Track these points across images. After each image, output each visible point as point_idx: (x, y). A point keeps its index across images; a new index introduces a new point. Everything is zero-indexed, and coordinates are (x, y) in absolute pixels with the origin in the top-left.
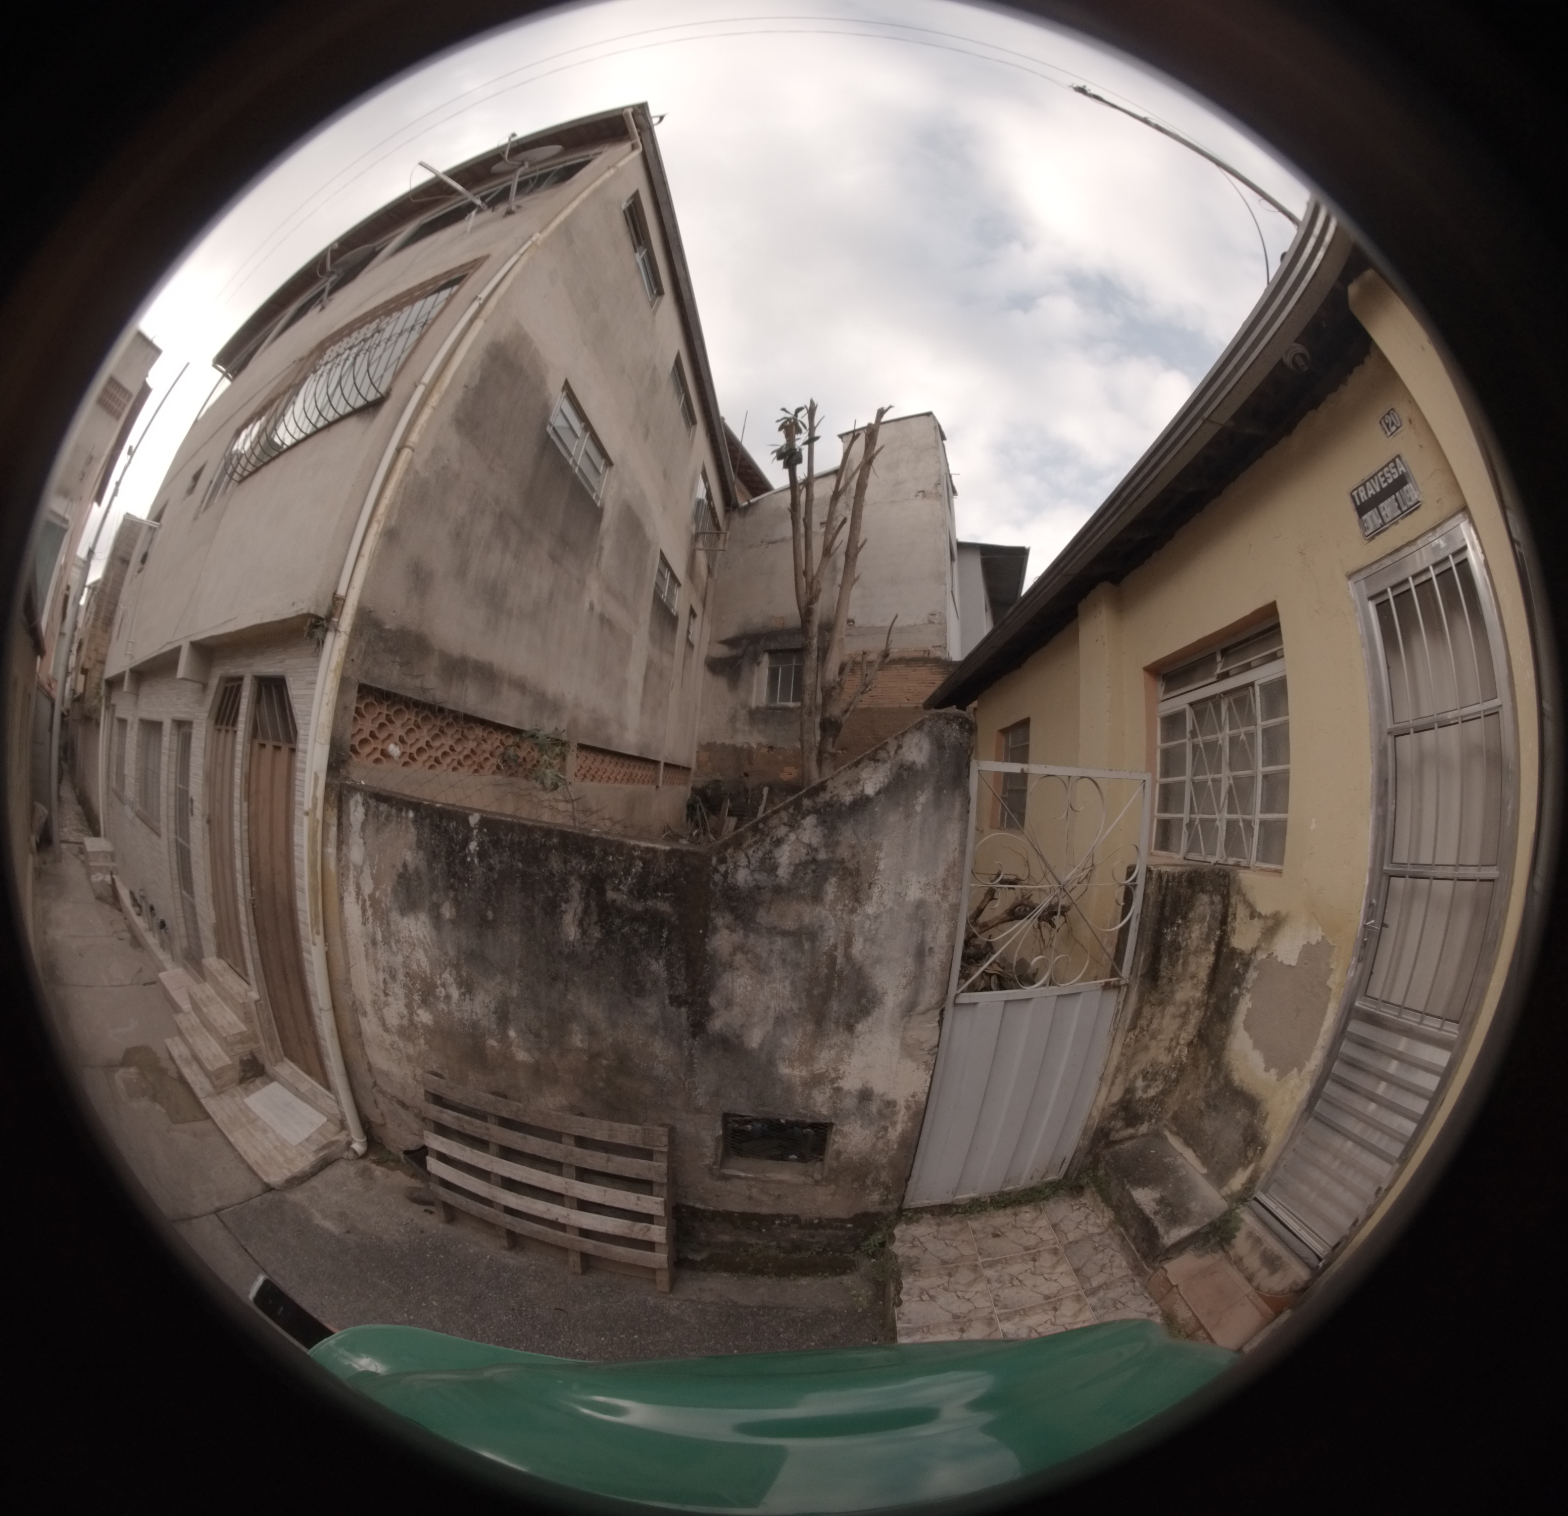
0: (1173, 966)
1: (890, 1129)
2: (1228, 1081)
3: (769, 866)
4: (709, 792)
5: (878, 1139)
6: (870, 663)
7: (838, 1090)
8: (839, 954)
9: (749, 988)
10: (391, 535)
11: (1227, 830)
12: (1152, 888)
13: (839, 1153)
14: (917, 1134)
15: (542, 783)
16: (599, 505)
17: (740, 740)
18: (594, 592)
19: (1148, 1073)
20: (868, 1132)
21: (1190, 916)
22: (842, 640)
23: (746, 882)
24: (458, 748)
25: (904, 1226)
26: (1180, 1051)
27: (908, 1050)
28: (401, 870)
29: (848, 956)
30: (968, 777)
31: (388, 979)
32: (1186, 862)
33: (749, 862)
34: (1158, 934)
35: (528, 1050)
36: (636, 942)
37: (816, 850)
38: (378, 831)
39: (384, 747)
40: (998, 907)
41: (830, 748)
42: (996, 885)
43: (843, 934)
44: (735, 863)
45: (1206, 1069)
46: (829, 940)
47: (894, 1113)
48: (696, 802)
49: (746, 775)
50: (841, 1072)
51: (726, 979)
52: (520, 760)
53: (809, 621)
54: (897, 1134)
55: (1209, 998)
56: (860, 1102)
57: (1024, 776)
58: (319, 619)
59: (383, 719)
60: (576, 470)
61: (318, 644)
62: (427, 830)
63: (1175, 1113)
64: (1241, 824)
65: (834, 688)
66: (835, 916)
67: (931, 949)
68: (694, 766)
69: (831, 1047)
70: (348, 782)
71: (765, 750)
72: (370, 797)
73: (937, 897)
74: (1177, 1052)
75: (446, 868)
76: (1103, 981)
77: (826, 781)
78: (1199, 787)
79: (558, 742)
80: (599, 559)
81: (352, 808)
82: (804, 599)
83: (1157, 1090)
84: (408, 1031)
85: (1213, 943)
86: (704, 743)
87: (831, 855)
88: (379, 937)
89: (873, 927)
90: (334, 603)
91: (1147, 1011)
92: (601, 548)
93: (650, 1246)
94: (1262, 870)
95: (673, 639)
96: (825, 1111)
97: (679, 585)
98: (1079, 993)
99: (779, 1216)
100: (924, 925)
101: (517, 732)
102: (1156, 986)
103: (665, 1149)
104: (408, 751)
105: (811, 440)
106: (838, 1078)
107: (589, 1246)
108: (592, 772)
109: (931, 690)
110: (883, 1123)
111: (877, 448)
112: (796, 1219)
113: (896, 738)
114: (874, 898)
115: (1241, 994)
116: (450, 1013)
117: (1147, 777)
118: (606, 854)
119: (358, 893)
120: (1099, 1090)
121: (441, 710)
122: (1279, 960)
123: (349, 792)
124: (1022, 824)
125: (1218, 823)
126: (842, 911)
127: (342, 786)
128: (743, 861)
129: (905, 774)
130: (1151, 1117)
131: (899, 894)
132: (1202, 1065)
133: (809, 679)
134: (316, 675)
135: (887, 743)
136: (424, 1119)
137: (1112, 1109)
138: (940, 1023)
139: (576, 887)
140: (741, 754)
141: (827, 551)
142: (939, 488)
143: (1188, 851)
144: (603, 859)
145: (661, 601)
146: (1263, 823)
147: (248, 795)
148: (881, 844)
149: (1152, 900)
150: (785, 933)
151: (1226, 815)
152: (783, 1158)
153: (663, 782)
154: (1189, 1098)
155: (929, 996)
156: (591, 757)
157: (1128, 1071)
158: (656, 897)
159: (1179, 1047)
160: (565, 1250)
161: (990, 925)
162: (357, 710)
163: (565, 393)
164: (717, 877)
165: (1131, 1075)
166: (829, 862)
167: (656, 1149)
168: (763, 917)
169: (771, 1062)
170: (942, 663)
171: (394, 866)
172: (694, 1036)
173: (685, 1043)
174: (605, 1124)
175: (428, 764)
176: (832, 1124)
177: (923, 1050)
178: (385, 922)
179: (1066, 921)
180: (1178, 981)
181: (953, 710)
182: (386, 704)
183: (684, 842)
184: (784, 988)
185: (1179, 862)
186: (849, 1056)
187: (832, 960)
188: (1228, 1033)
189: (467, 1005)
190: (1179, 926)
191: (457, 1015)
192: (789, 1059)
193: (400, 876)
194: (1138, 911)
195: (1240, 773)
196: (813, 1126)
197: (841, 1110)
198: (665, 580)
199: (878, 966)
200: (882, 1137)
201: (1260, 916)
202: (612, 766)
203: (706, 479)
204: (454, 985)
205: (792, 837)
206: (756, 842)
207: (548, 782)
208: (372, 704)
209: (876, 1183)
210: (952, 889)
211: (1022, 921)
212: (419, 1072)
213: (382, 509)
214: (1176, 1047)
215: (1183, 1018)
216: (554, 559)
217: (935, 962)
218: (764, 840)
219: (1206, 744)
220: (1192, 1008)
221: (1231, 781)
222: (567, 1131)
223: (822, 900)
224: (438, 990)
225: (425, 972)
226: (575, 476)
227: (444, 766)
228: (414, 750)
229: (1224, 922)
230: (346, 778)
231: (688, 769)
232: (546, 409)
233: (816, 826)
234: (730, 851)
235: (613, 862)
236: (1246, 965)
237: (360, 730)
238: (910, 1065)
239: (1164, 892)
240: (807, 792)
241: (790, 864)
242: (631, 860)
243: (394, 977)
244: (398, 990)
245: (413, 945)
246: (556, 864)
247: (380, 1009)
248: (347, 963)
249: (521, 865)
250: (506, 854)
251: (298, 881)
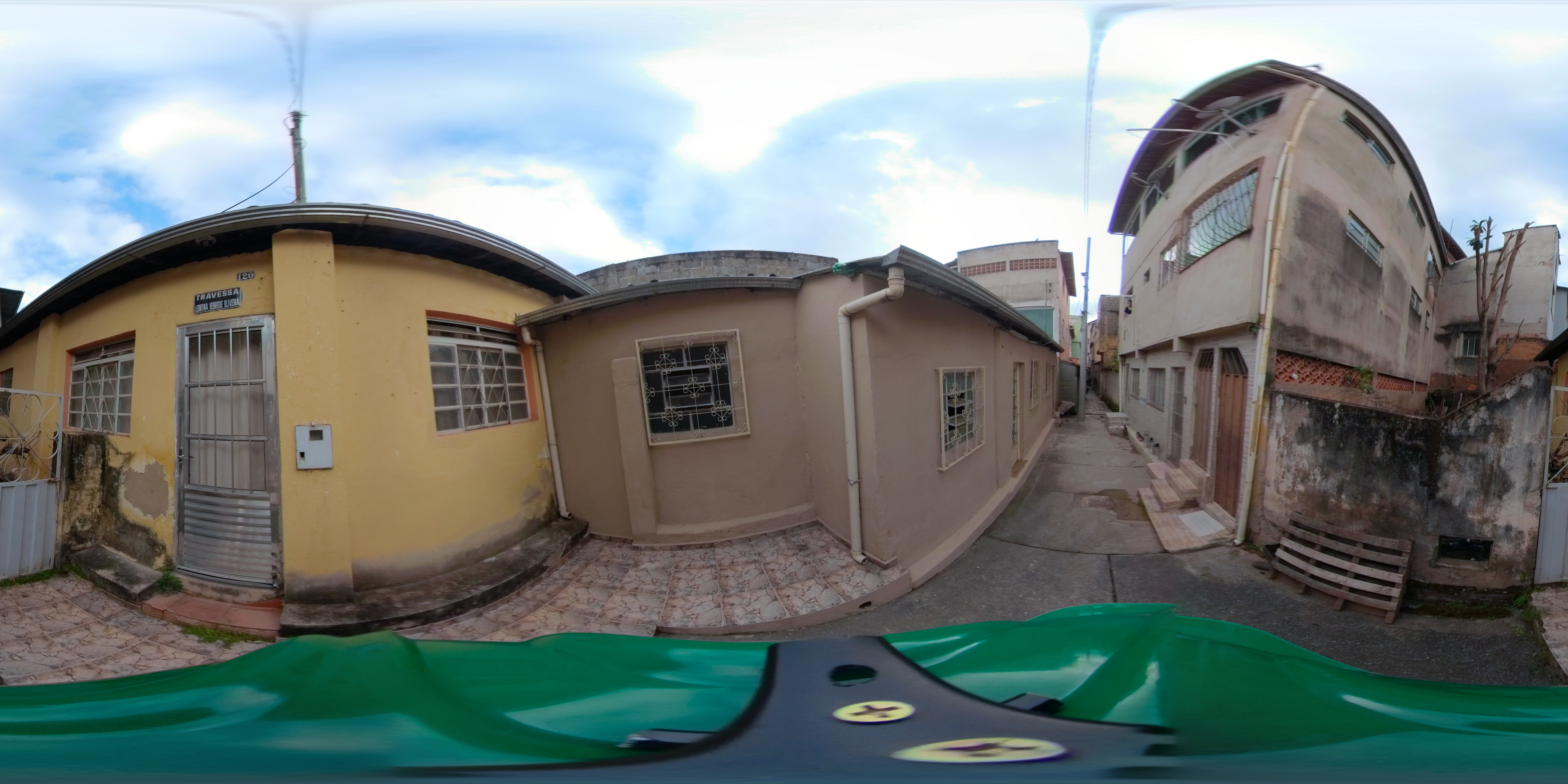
1: (1521, 547)
4: (1436, 395)
5: (1516, 549)
6: (1510, 339)
7: (1495, 525)
8: (1495, 465)
9: (1455, 479)
10: (1281, 286)
13: (1496, 557)
15: (1363, 389)
16: (1380, 266)
17: (1450, 372)
18: (1382, 305)
20: (1510, 546)
22: (1498, 328)
23: (1456, 433)
24: (1324, 375)
25: (1537, 593)
27: (1527, 508)
28: (1300, 426)
29: (1499, 466)
30: (1550, 394)
31: (1286, 471)
33: (1457, 425)
35: (1350, 504)
36: (1407, 458)
38: (1290, 410)
39: (1290, 375)
41: (1491, 377)
43: (1496, 456)
44: (1451, 425)
46: (1491, 458)
47: (1523, 538)
48: (1429, 399)
49: (1452, 388)
50: (1497, 517)
51: (1446, 475)
52: (1353, 380)
53: (1484, 318)
54: (1526, 547)
56: (1505, 531)
58: (1253, 324)
59: (1289, 363)
60: (1366, 252)
62: (1314, 410)
65: (1494, 350)
66: (1493, 448)
67: (1536, 464)
68: (1429, 383)
69: (1491, 506)
70: (1274, 390)
71: (1461, 377)
72: (1285, 396)
73: (1537, 441)
75: (1322, 425)
77: (1490, 392)
79: (1369, 372)
80: (1383, 290)
81: (1277, 400)
82: (1481, 309)
86: (1434, 373)
87: (1492, 423)
88: (1285, 453)
89: (1509, 453)
90: (1259, 317)
92: (1384, 287)
95: (1419, 326)
96: (1489, 535)
97: (1421, 301)
99: (1465, 587)
100: (1533, 453)
101: (1350, 368)
103: (1409, 551)
104: (1302, 376)
105: (1488, 236)
106: (1495, 520)
108: (1386, 385)
109: (1538, 353)
110: (1517, 543)
112: (1474, 589)
113: (1520, 375)
114: (1510, 441)
116: (1314, 486)
119: (1277, 436)
121: (1320, 360)
123: (1275, 394)
126: (1496, 447)
127: (1272, 392)
128: (1455, 425)
129: (1523, 390)
131: (1520, 440)
133: (1483, 346)
135: (1517, 377)
138: (1542, 497)
139: (1382, 434)
140: (1450, 378)
141: (1493, 287)
142: (1552, 261)
145: (1413, 308)
147: (1220, 395)
148: (1512, 419)
150: (1472, 455)
152: (1468, 558)
153: (1415, 390)
155: (1535, 484)
156: (1384, 378)
158: (1417, 439)
162: (1277, 360)
164: (1444, 431)
166: (1491, 426)
167: (1404, 551)
168: (1463, 448)
169: (1464, 512)
170: (1544, 341)
171: (1297, 424)
172: (1429, 499)
173: (1425, 502)
174: (1380, 538)
175: (1311, 382)
176: (1492, 542)
177: (1535, 507)
178: (1289, 447)
181: (1547, 363)
182: (1290, 357)
183: (1426, 415)
184: (1471, 479)
186: (1500, 510)
187: (1492, 467)
189: (1324, 484)
191: (1318, 488)
192: (1472, 511)
193: (1300, 428)
196: (1484, 542)
197: (1497, 535)
198: (1414, 298)
199: (1512, 471)
200: (1518, 548)
202: (1392, 382)
203: (1432, 251)
204: (1319, 474)
205: (1476, 415)
206: (1460, 417)
207: (1366, 390)
208: (1284, 357)
209: (1517, 570)
210: (1543, 441)
216: (1361, 291)
217: (1537, 469)
218: (1464, 416)
222: (1360, 541)
223: (1488, 442)
224: (1310, 476)
225: (1305, 469)
226: (1366, 254)
227: (1318, 383)
228: (1304, 376)
230: (1273, 387)
231: (1426, 384)
233: (1485, 411)
234: (1449, 420)
235: (1399, 424)
237: (1279, 368)
238: (1529, 514)
240: (1482, 396)
241: (1474, 426)
242: (1407, 422)
243: (1289, 471)
244: (1290, 476)
245: (1302, 458)
246: (1373, 424)
247: (1278, 484)
248: (1266, 464)
249: (1358, 425)
250: (1351, 421)
251: (1246, 430)
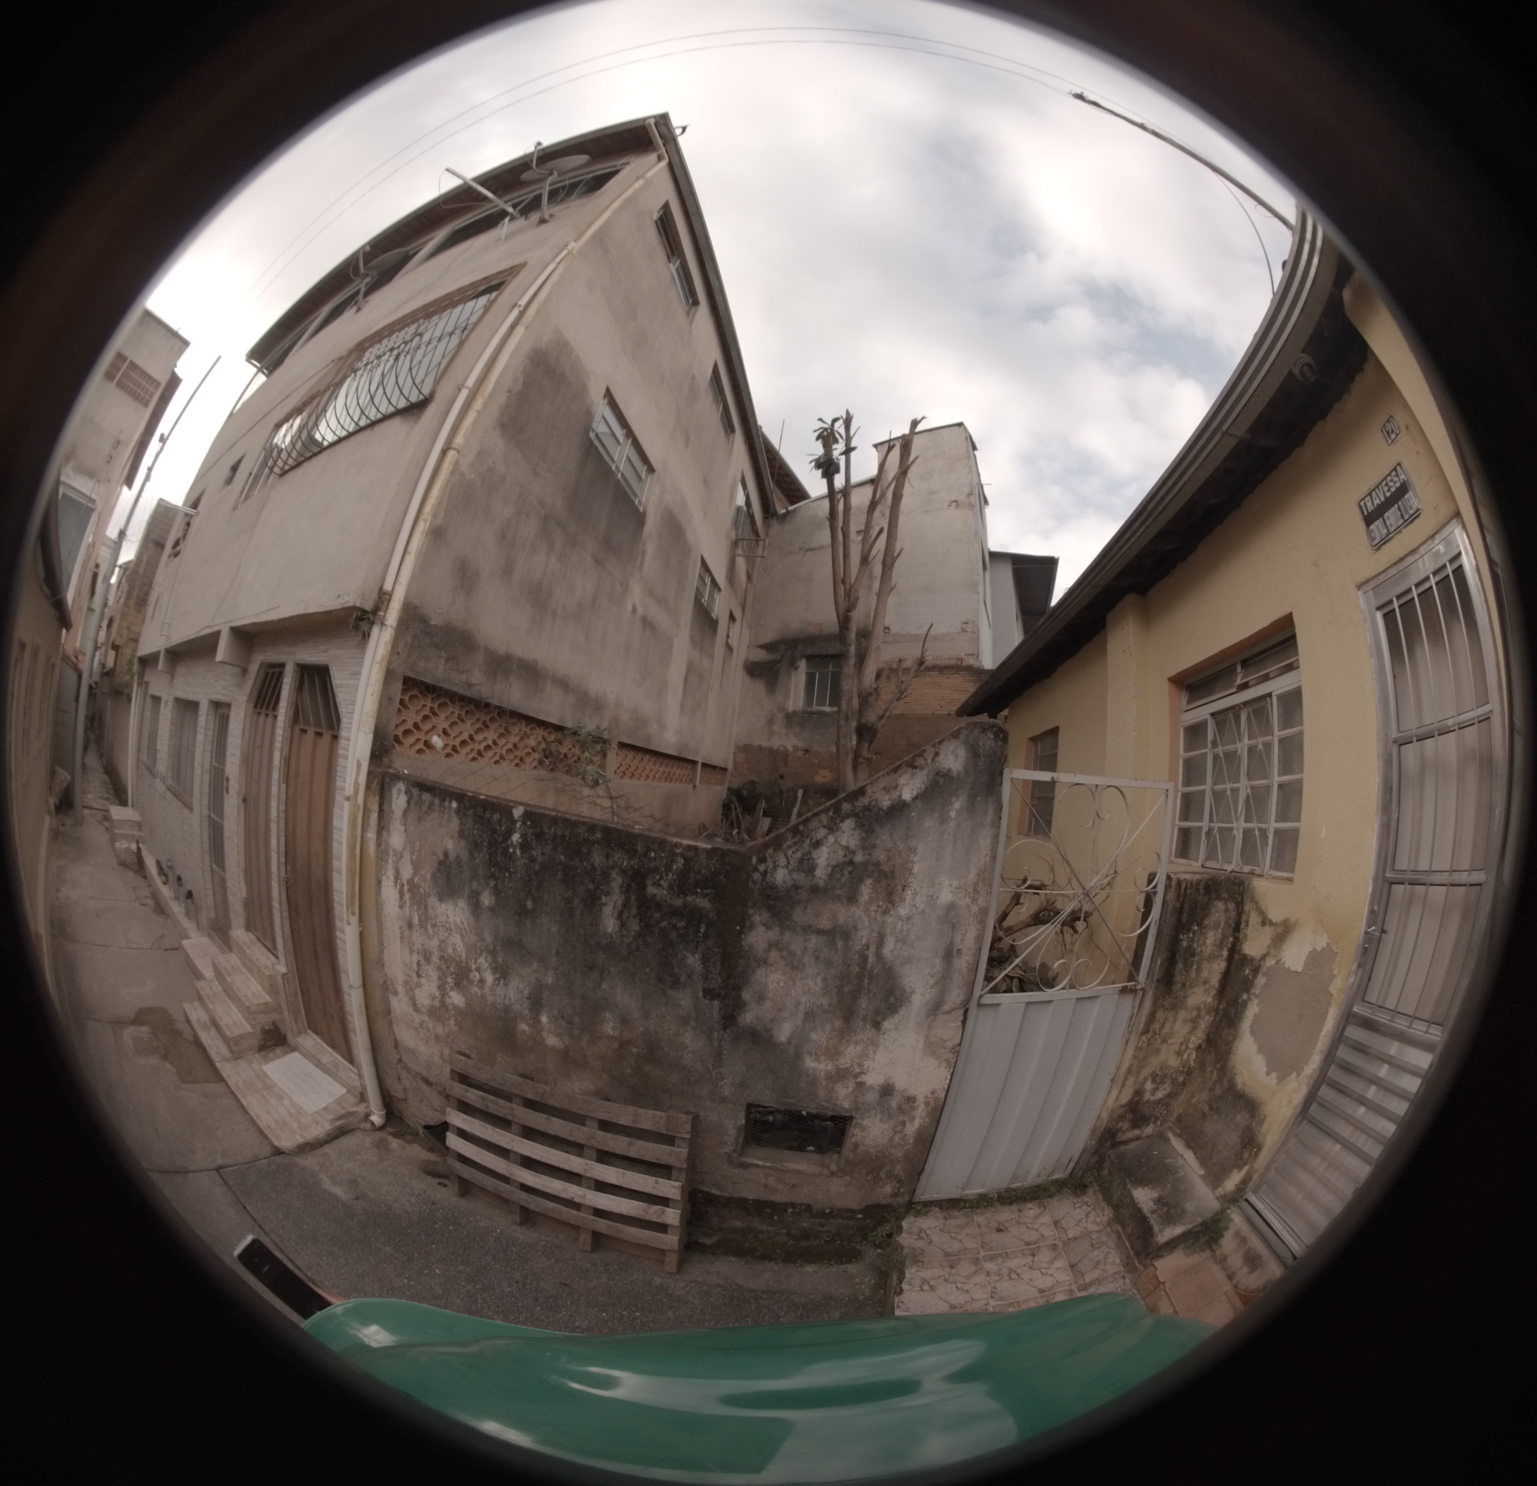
0: (1187, 972)
1: (908, 1124)
2: (1232, 1085)
3: (807, 866)
4: (745, 792)
5: (895, 1133)
6: (907, 670)
7: (861, 1084)
8: (871, 953)
9: (782, 984)
10: (437, 534)
11: (1244, 839)
12: (1172, 895)
13: (856, 1146)
14: (933, 1130)
15: (584, 779)
16: (641, 510)
17: (776, 743)
18: (636, 594)
19: (1157, 1075)
20: (886, 1126)
21: (1206, 923)
22: (878, 648)
23: (784, 881)
24: (501, 742)
25: (912, 1219)
26: (1189, 1055)
27: (931, 1048)
28: (442, 857)
29: (879, 955)
30: (1001, 784)
31: (422, 961)
32: (1204, 870)
33: (788, 862)
34: (1175, 941)
35: (559, 1035)
36: (673, 935)
37: (853, 852)
38: (420, 819)
39: (427, 738)
40: (1025, 911)
41: (866, 754)
42: (1022, 889)
43: (875, 934)
44: (775, 863)
45: (1212, 1072)
46: (862, 940)
47: (913, 1109)
48: (731, 802)
49: (782, 777)
50: (866, 1067)
51: (760, 973)
52: (562, 756)
53: (847, 629)
54: (914, 1129)
55: (1219, 1004)
56: (881, 1097)
57: (1052, 784)
58: (365, 612)
59: (427, 712)
60: (619, 476)
61: (364, 636)
62: (470, 820)
63: (1180, 1115)
64: (1257, 833)
65: (870, 694)
66: (869, 916)
67: (959, 951)
68: (730, 767)
69: (857, 1043)
70: (391, 771)
71: (800, 753)
72: (414, 786)
73: (967, 900)
74: (1186, 1056)
75: (487, 857)
76: (1120, 985)
77: (865, 786)
78: (1218, 796)
79: (598, 740)
80: (642, 564)
81: (395, 796)
82: (843, 606)
83: (1164, 1092)
84: (438, 1012)
85: (1226, 950)
86: (740, 745)
87: (867, 857)
88: (416, 921)
89: (904, 928)
90: (380, 598)
91: (1160, 1015)
92: (644, 553)
93: (663, 1228)
94: (1275, 878)
95: (713, 641)
96: (846, 1104)
97: (720, 590)
98: (1098, 997)
99: (793, 1205)
100: (954, 927)
101: (559, 728)
102: (1171, 990)
103: (688, 1136)
104: (451, 743)
105: (848, 451)
106: (862, 1073)
107: (602, 1225)
108: (632, 770)
109: (964, 697)
110: (901, 1118)
111: (912, 458)
112: (808, 1208)
113: (934, 746)
114: (908, 900)
115: (1249, 999)
116: (483, 996)
117: (1170, 786)
118: (648, 850)
119: (396, 878)
120: (1110, 1092)
121: (487, 705)
122: (1286, 966)
123: (391, 780)
124: (1049, 828)
125: (1235, 832)
126: (876, 911)
127: (385, 774)
129: (941, 780)
130: (1157, 1119)
131: (931, 896)
132: (1209, 1069)
133: (848, 685)
134: (361, 666)
135: (924, 751)
136: (448, 1097)
137: (1121, 1110)
138: (964, 1022)
139: (617, 882)
140: (777, 756)
141: (865, 560)
142: (972, 498)
143: (1206, 860)
144: (645, 855)
145: (701, 604)
146: (1277, 832)
147: (287, 778)
148: (916, 848)
149: (1170, 906)
150: (819, 932)
151: (1243, 824)
152: (801, 1149)
153: (700, 782)
154: (1194, 1100)
155: (955, 996)
156: (631, 755)
157: (1138, 1073)
158: (696, 894)
159: (1188, 1051)
160: (577, 1228)
161: (1015, 929)
162: (402, 702)
163: (606, 401)
164: (756, 876)
165: (1141, 1078)
166: (866, 864)
167: (679, 1135)
168: (799, 915)
169: (798, 1056)
170: (975, 671)
171: (434, 854)
172: (725, 1028)
173: (715, 1035)
174: (631, 1109)
175: (471, 756)
176: (852, 1118)
177: (946, 1048)
178: (423, 906)
179: (1087, 927)
180: (1192, 986)
181: (984, 718)
182: (430, 696)
183: (719, 840)
184: (816, 985)
185: (1197, 870)
186: (874, 1052)
187: (864, 958)
188: (1235, 1038)
189: (500, 990)
190: (1194, 932)
191: (490, 999)
192: (815, 1053)
193: (441, 863)
194: (1157, 917)
195: (1257, 783)
196: (833, 1118)
197: (863, 1104)
198: (705, 584)
199: (907, 966)
200: (900, 1132)
201: (1271, 923)
202: (651, 764)
203: (745, 487)
204: (489, 971)
205: (831, 839)
206: (795, 843)
207: (589, 779)
208: (417, 696)
209: (890, 1176)
210: (982, 893)
211: (1046, 926)
212: (447, 1051)
213: (428, 508)
214: (1185, 1051)
215: (1194, 1022)
216: (598, 562)
217: (962, 963)
218: (803, 842)
219: (1226, 754)
220: (1203, 1012)
221: (1249, 791)
222: (592, 1115)
223: (857, 901)
224: (472, 975)
225: (460, 957)
226: (618, 482)
227: (486, 760)
228: (457, 742)
229: (1237, 928)
230: (390, 767)
231: (725, 770)
232: (589, 415)
233: (854, 829)
234: (770, 851)
235: (655, 859)
236: (1256, 971)
237: (404, 721)
238: (932, 1062)
239: (1182, 899)
240: (847, 795)
241: (828, 865)
242: (672, 856)
243: (428, 960)
244: (431, 972)
245: (449, 931)
246: (597, 858)
247: (412, 990)
248: (381, 944)
249: (562, 858)
250: (549, 847)
251: (335, 863)
